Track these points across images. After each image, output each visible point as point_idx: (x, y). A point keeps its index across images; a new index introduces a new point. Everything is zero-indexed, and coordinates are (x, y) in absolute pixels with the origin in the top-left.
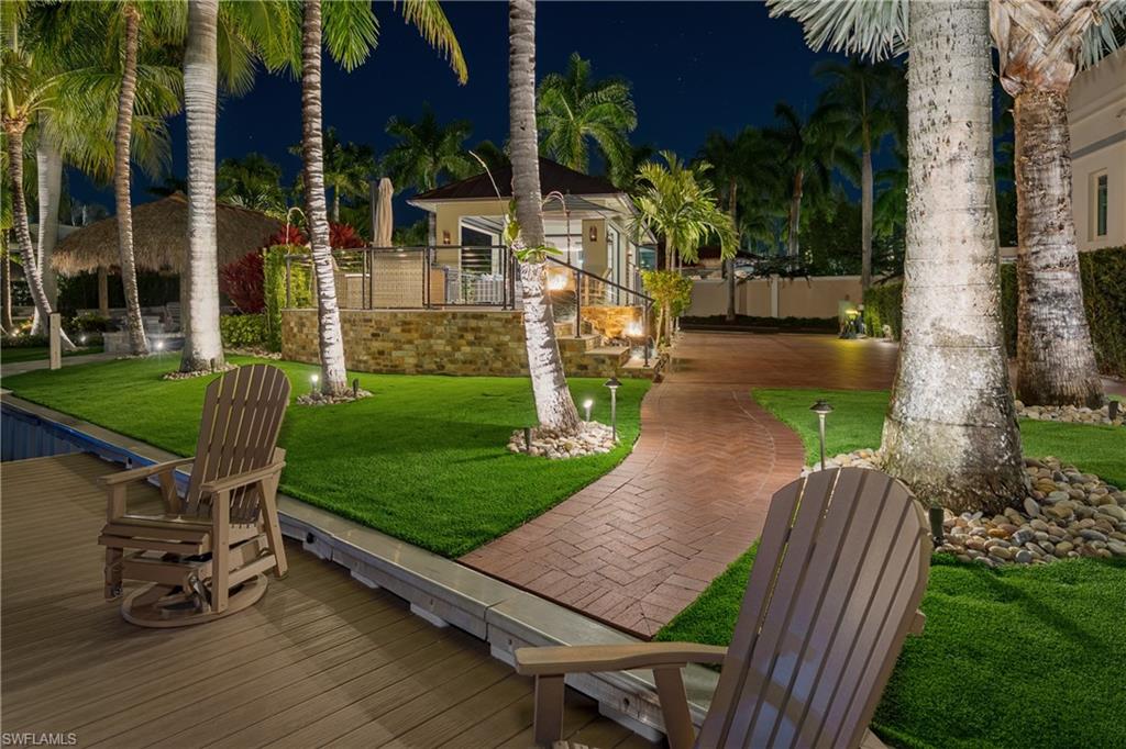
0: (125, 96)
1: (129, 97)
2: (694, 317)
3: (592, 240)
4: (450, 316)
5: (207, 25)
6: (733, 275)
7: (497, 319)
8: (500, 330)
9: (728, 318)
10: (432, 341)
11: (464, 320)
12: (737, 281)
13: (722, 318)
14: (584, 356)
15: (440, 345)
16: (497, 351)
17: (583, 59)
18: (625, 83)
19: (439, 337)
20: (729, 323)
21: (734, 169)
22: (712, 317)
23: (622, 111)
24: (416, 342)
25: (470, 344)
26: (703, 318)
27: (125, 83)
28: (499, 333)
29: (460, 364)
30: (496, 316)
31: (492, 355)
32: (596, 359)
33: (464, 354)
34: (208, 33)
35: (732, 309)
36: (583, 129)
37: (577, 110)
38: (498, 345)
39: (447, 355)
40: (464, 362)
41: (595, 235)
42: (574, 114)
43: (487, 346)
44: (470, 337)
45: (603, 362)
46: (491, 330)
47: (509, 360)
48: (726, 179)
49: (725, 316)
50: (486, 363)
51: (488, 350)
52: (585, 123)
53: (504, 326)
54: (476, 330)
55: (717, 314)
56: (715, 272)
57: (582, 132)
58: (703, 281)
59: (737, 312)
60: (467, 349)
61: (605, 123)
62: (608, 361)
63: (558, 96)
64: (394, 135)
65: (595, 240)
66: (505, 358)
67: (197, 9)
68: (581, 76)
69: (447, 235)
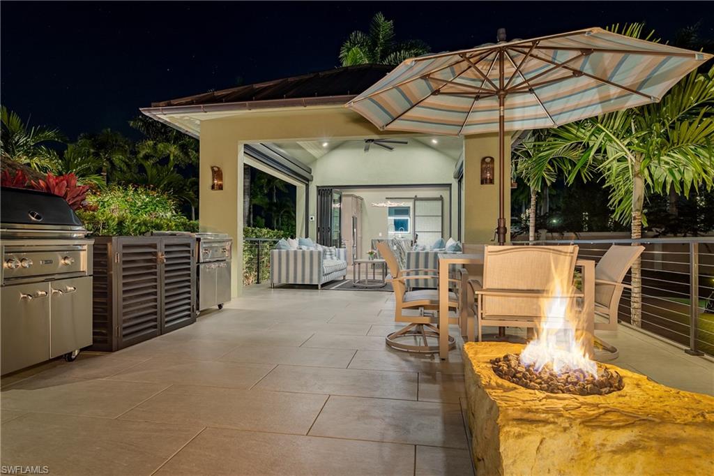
3: (482, 181)
65: (491, 181)
68: (383, 38)
69: (217, 173)
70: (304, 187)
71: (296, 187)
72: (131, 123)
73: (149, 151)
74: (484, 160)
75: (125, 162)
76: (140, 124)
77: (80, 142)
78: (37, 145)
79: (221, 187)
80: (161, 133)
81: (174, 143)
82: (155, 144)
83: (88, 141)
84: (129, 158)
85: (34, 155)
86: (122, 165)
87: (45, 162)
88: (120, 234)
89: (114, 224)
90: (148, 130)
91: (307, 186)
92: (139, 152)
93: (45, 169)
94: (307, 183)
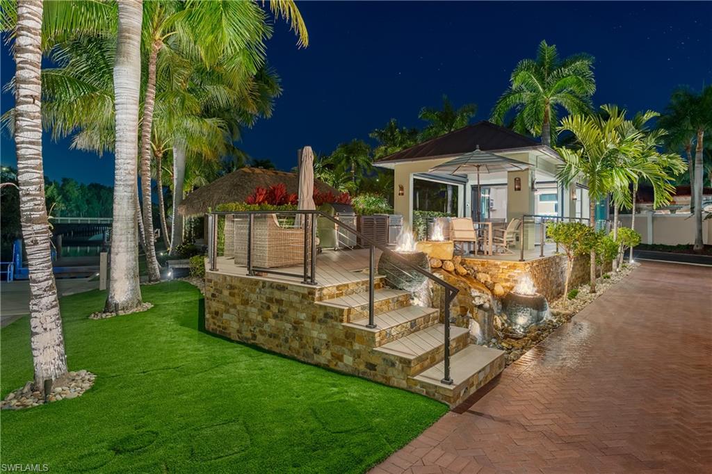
0: (147, 103)
1: (150, 104)
2: (662, 246)
3: (516, 189)
4: (261, 285)
5: (127, 35)
6: (701, 210)
7: (296, 293)
8: (298, 306)
9: (695, 248)
10: (249, 308)
11: (270, 290)
12: (704, 215)
13: (689, 248)
14: (373, 352)
15: (254, 314)
16: (295, 329)
17: (550, 45)
18: (587, 58)
19: (253, 306)
20: (695, 252)
21: (699, 120)
22: (679, 246)
23: (583, 80)
24: (238, 307)
25: (275, 317)
26: (671, 247)
27: (147, 94)
28: (297, 310)
29: (267, 337)
30: (295, 289)
31: (291, 332)
32: (384, 359)
33: (271, 326)
34: (128, 41)
35: (700, 239)
36: (552, 100)
37: (546, 86)
38: (295, 323)
39: (260, 325)
40: (270, 336)
41: (520, 184)
42: (544, 88)
43: (287, 321)
44: (275, 308)
45: (393, 365)
46: (291, 304)
47: (304, 341)
48: (691, 128)
49: (692, 246)
50: (286, 340)
51: (289, 326)
52: (552, 95)
53: (301, 302)
54: (279, 302)
55: (684, 243)
56: (685, 208)
57: (551, 102)
58: (673, 215)
59: (705, 242)
60: (272, 321)
61: (571, 92)
62: (399, 365)
63: (530, 77)
64: (425, 120)
65: (519, 189)
66: (301, 338)
67: (121, 23)
68: (549, 59)
69: (402, 188)
70: (463, 186)
71: (457, 186)
72: (370, 135)
73: (382, 154)
74: (515, 179)
75: (366, 162)
76: (376, 134)
77: (338, 149)
78: (324, 167)
79: (403, 194)
80: (390, 139)
81: (399, 146)
82: (386, 149)
83: (343, 149)
84: (369, 159)
85: (322, 172)
86: (365, 164)
87: (327, 176)
88: (363, 215)
89: (361, 211)
90: (381, 139)
91: (465, 186)
92: (375, 156)
93: (326, 180)
94: (465, 183)
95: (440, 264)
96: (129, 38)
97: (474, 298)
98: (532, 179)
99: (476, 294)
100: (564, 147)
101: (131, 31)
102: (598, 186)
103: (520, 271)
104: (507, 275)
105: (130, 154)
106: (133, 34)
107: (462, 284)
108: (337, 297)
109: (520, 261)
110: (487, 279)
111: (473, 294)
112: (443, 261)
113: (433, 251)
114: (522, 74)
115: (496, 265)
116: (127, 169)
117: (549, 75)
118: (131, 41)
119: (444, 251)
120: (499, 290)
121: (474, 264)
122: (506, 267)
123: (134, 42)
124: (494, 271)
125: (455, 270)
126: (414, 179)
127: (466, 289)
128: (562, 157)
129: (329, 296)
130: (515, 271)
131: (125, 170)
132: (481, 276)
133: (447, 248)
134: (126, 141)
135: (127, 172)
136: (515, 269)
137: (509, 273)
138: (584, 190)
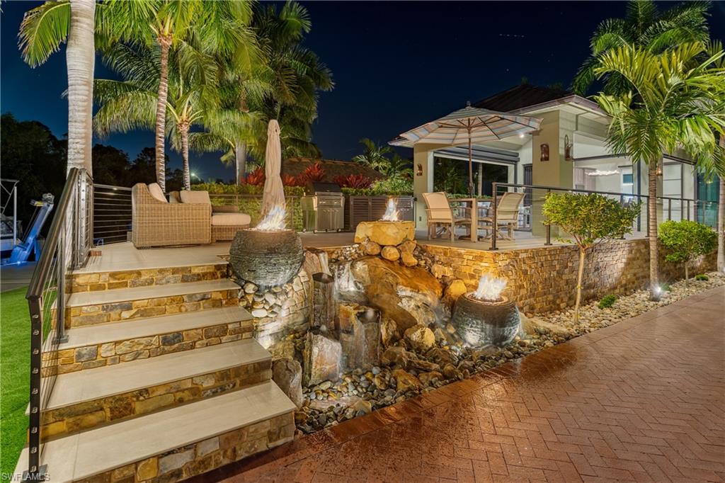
0: (159, 95)
1: (162, 95)
3: (541, 159)
41: (547, 152)
65: (547, 159)
68: (643, 13)
69: (420, 168)
70: (513, 166)
71: (507, 167)
74: (542, 146)
79: (421, 174)
91: (516, 165)
94: (515, 163)
95: (377, 251)
96: (77, 21)
97: (400, 299)
98: (566, 145)
99: (404, 294)
100: (602, 94)
101: (79, 14)
102: (647, 141)
103: (487, 265)
104: (473, 269)
105: (79, 133)
106: (80, 16)
107: (391, 278)
108: (91, 290)
109: (490, 249)
110: (445, 272)
111: (401, 294)
112: (382, 247)
113: (373, 233)
114: (607, 36)
115: (460, 255)
116: (76, 148)
117: (643, 33)
118: (78, 23)
119: (384, 233)
120: (457, 289)
121: (437, 252)
122: (471, 258)
123: (82, 25)
124: (457, 262)
125: (400, 258)
126: (435, 157)
127: (392, 286)
128: (601, 107)
129: (91, 286)
130: (483, 264)
131: (74, 149)
132: (436, 268)
133: (388, 229)
134: (75, 122)
135: (76, 151)
136: (481, 261)
137: (475, 267)
138: (686, 166)
